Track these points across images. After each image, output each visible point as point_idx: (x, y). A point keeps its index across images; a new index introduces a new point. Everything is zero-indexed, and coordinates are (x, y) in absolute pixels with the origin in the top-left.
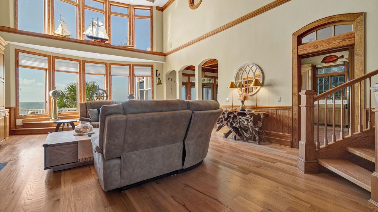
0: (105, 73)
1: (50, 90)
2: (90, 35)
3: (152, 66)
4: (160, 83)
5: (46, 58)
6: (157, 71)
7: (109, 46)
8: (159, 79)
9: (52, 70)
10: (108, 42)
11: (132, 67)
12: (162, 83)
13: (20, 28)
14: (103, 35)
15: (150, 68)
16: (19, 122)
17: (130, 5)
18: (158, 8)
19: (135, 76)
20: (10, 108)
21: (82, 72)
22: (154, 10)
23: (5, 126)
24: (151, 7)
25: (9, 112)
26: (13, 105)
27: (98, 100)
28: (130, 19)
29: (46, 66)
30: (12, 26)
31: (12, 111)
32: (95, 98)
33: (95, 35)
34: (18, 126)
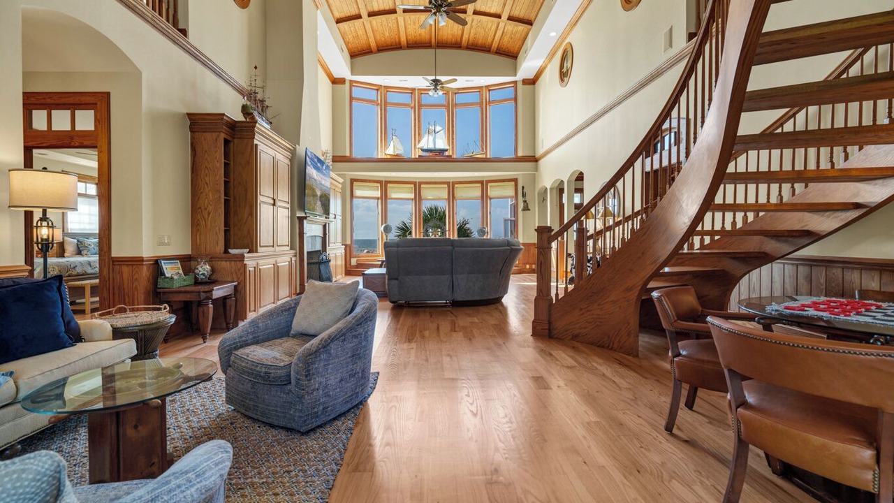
0: (447, 197)
1: (382, 224)
2: (425, 147)
3: (515, 181)
4: (526, 208)
5: (379, 185)
6: (523, 187)
7: (450, 159)
8: (525, 201)
9: (384, 198)
10: (447, 153)
11: (484, 184)
12: (529, 207)
13: (354, 155)
14: (441, 144)
15: (513, 183)
16: (354, 262)
17: (482, 87)
18: (525, 82)
19: (490, 199)
20: (346, 245)
21: (418, 198)
22: (520, 86)
23: (342, 265)
24: (515, 82)
25: (345, 249)
26: (348, 242)
27: (433, 237)
28: (482, 109)
29: (378, 194)
30: (348, 154)
31: (348, 249)
32: (431, 234)
33: (431, 146)
34: (353, 266)
